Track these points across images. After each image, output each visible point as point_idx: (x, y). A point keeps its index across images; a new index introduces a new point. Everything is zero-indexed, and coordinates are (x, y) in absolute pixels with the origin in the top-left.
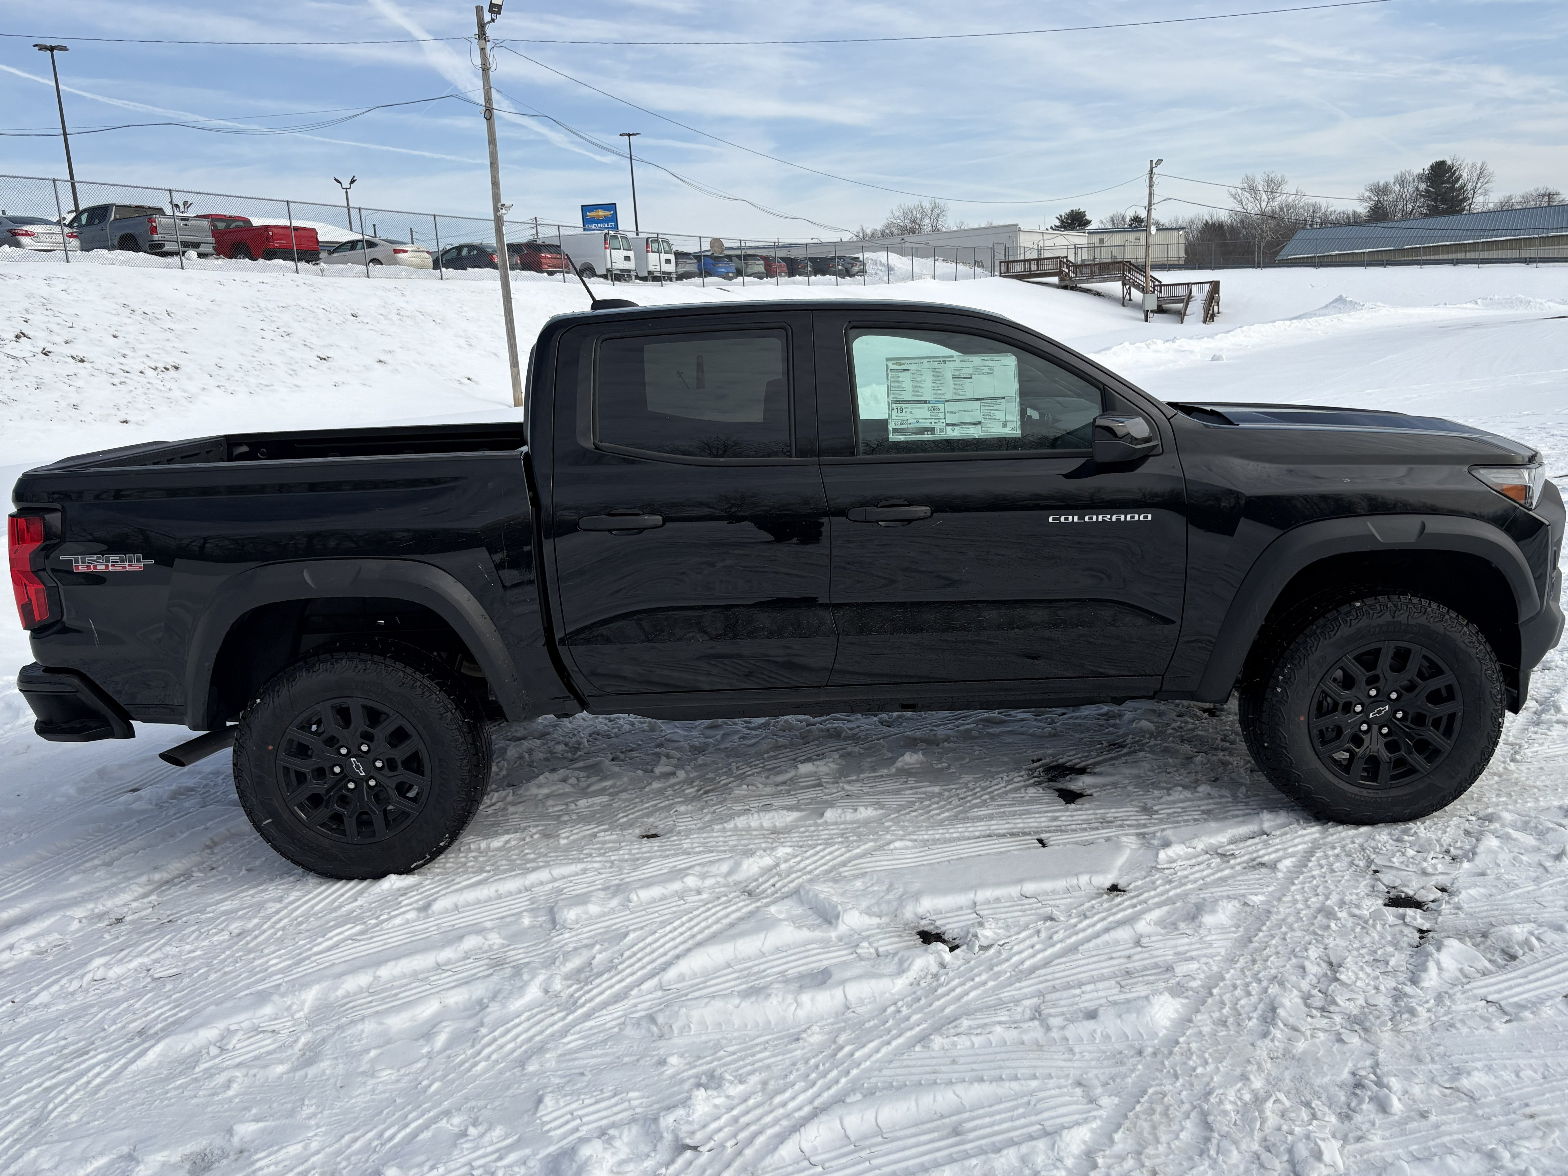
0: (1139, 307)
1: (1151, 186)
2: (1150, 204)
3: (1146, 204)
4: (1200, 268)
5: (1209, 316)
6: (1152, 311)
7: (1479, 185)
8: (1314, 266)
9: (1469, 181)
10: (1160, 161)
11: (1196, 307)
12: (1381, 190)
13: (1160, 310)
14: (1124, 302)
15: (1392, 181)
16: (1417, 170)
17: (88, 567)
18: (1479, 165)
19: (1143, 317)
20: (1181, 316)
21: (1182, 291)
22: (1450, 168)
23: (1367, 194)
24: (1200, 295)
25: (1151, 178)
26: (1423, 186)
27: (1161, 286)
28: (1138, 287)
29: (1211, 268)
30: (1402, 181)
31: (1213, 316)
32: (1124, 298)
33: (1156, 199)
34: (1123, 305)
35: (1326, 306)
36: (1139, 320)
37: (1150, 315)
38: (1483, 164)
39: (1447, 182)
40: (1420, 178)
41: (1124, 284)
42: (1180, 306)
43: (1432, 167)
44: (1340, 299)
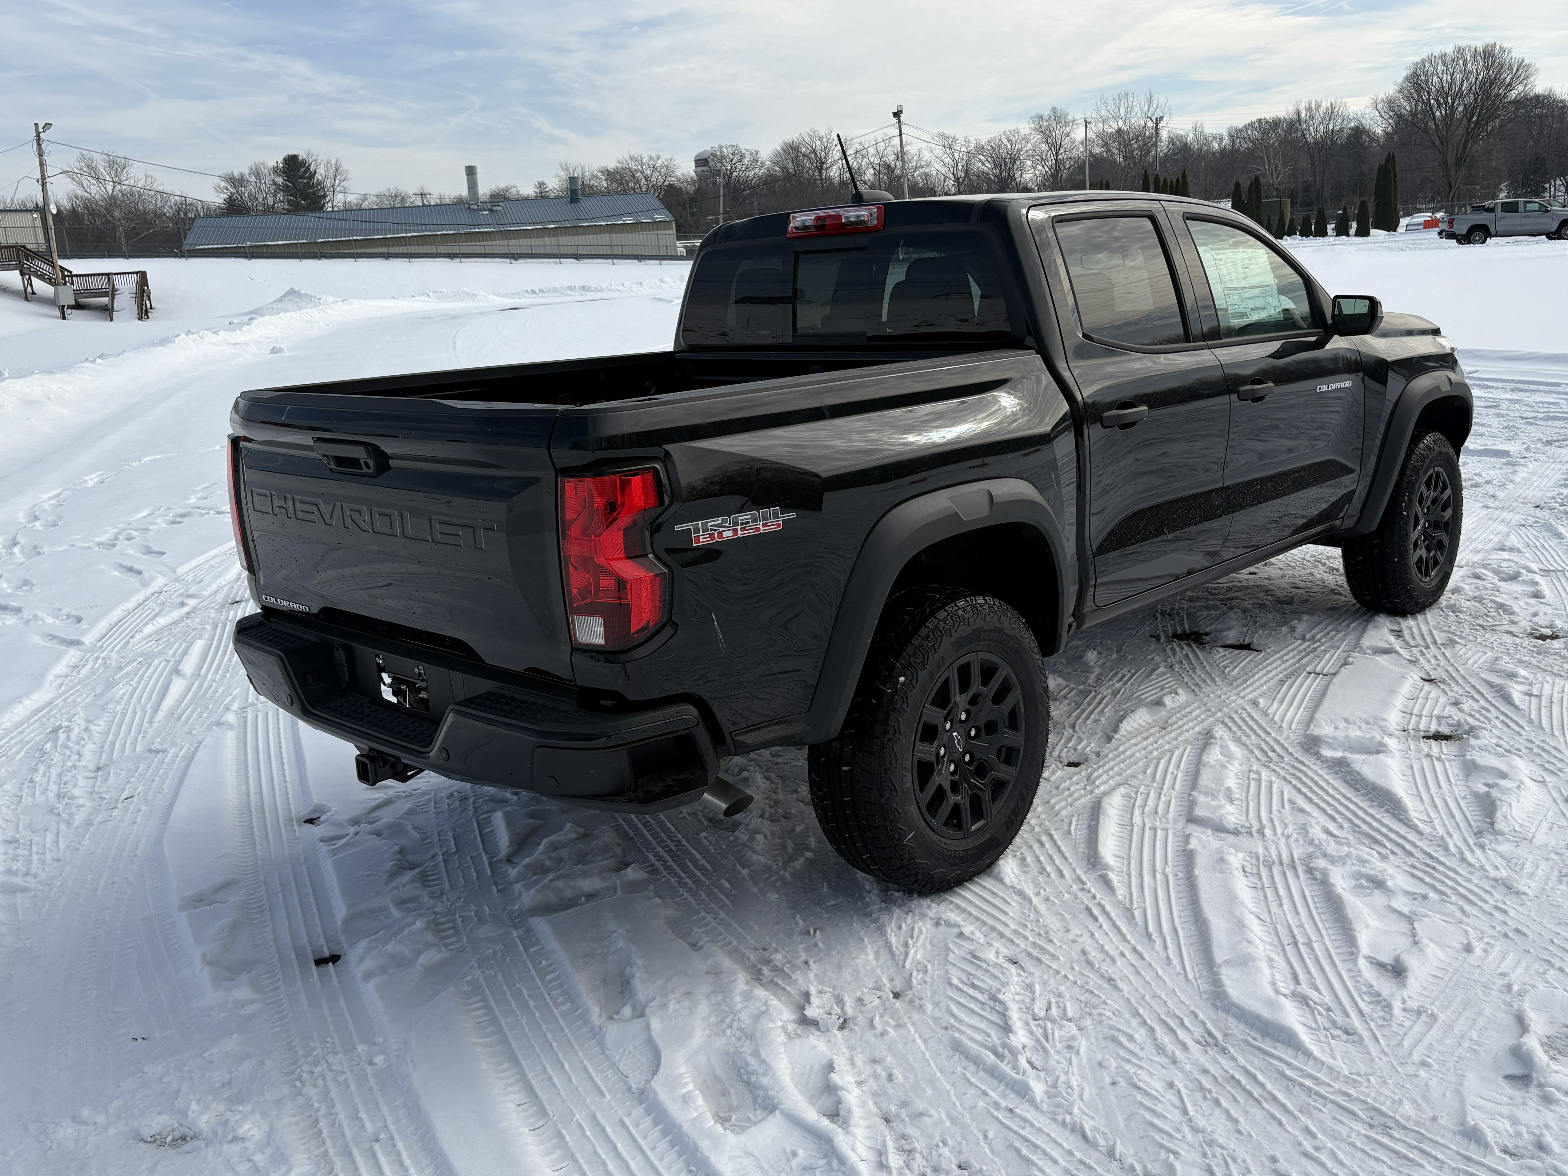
0: (50, 302)
1: (41, 155)
2: (43, 177)
3: (39, 176)
4: (110, 257)
5: (143, 313)
6: (69, 307)
7: (337, 182)
8: (245, 257)
9: (327, 177)
10: (47, 126)
11: (125, 300)
12: (237, 182)
13: (78, 306)
14: (28, 296)
15: (247, 172)
16: (272, 164)
17: (712, 536)
18: (333, 162)
19: (58, 314)
20: (107, 312)
21: (100, 284)
22: (303, 163)
23: (223, 184)
24: (126, 287)
25: (39, 145)
26: (280, 180)
27: (72, 276)
28: (42, 277)
29: (124, 256)
30: (257, 173)
31: (147, 313)
32: (26, 290)
33: (50, 171)
34: (26, 299)
35: (280, 300)
36: (57, 317)
37: (68, 311)
38: (337, 161)
39: (302, 177)
40: (275, 170)
41: (23, 274)
42: (105, 300)
43: (285, 159)
44: (292, 292)
